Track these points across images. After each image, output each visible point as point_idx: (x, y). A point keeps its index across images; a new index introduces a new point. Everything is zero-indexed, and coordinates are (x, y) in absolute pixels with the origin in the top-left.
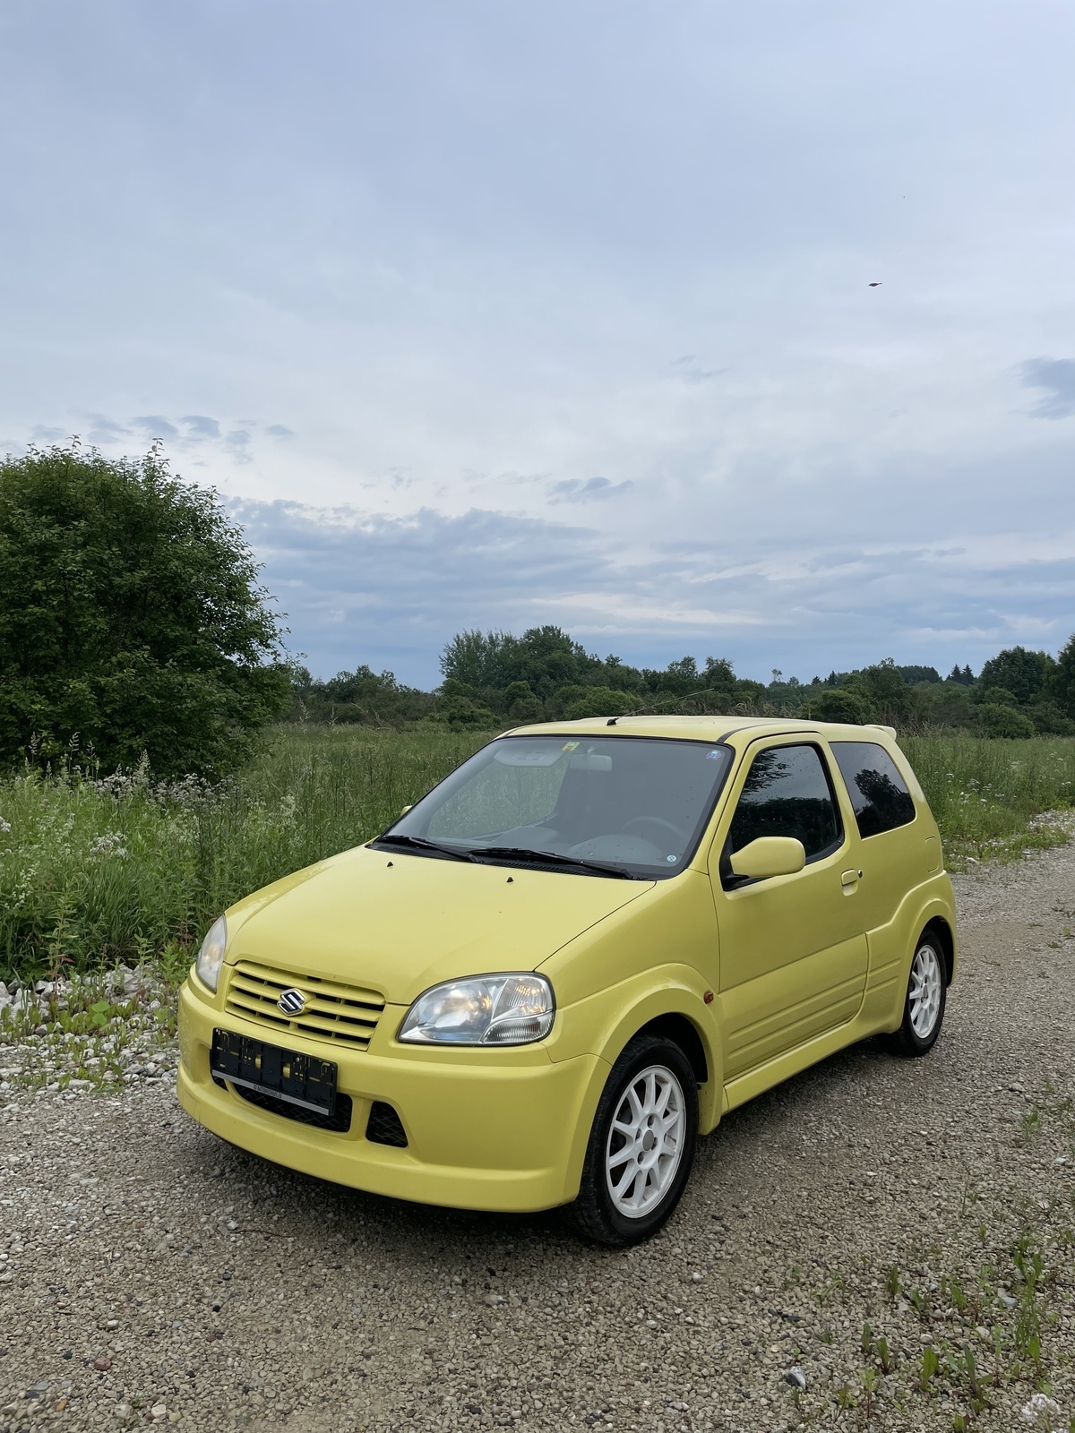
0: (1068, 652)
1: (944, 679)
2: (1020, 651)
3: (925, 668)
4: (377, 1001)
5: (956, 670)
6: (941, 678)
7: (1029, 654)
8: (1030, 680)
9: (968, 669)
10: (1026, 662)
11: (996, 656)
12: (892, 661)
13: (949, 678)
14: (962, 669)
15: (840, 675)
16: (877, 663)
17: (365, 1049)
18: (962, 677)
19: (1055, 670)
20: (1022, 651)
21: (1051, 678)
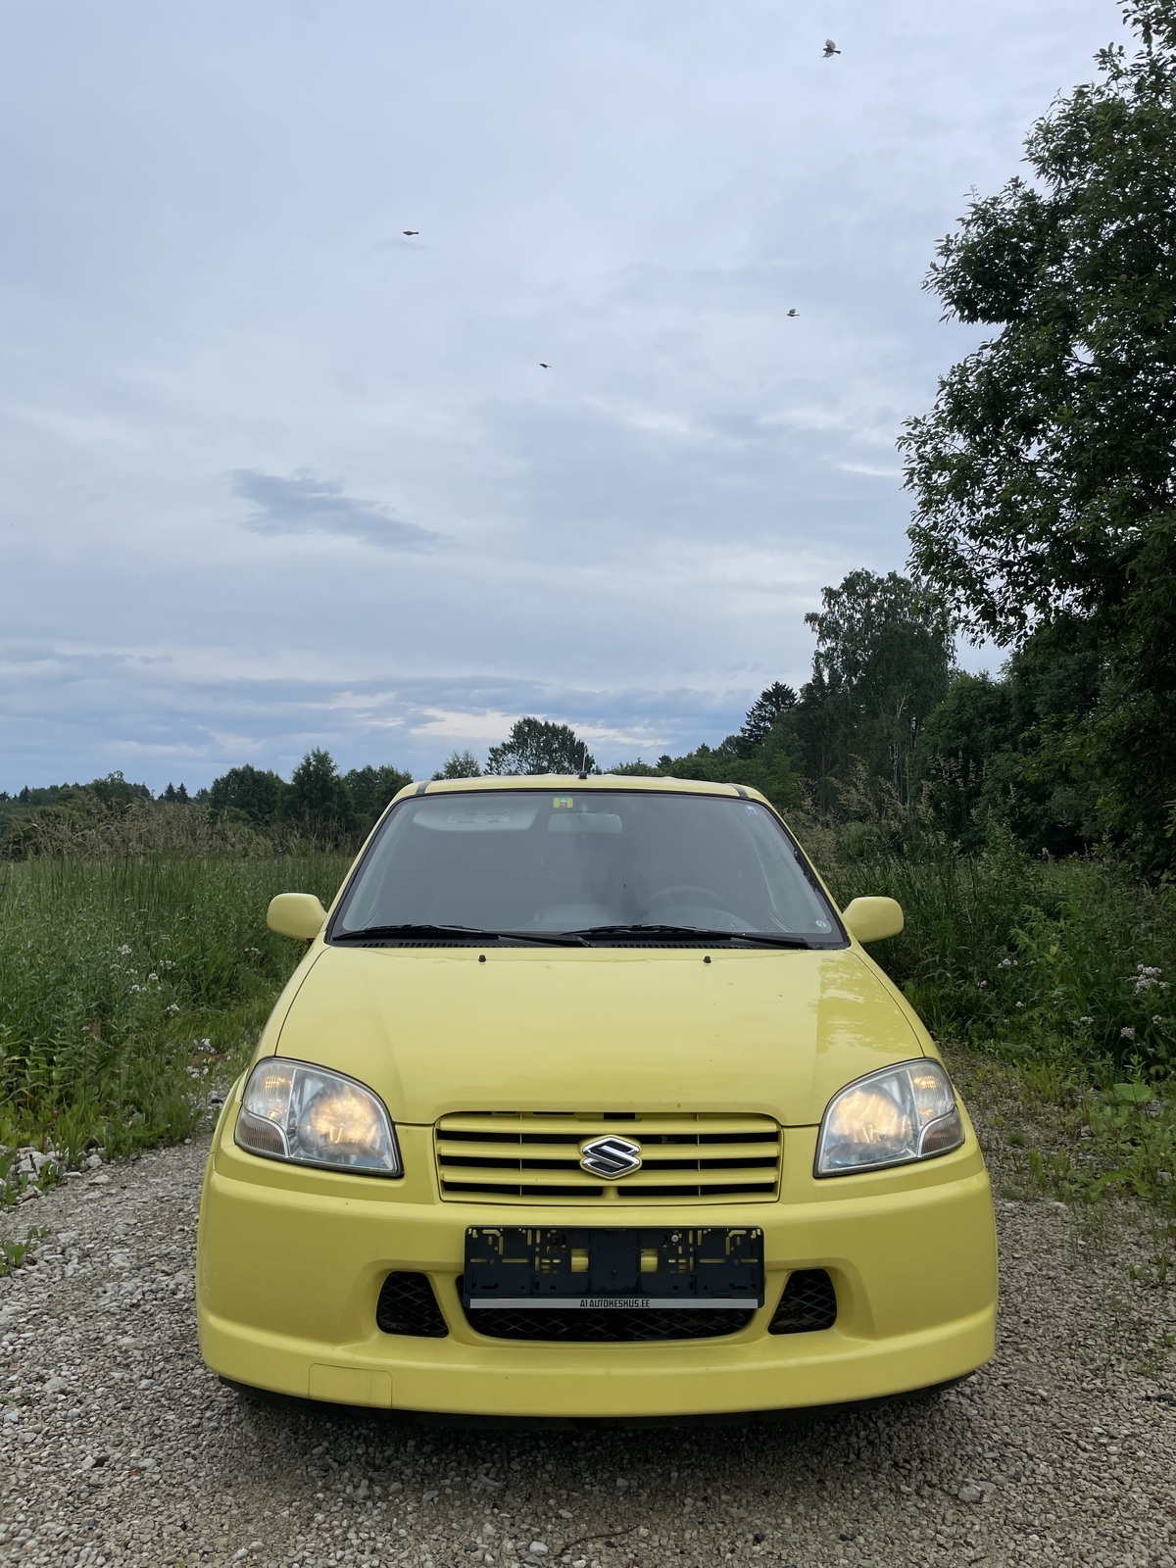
0: (301, 772)
1: (156, 798)
2: (249, 769)
3: (135, 785)
4: (771, 1128)
5: (170, 788)
6: (152, 797)
7: (259, 773)
8: (259, 800)
9: (182, 788)
10: (256, 781)
11: (225, 774)
12: (121, 774)
13: (161, 797)
14: (176, 789)
15: (35, 791)
16: (103, 776)
17: (775, 1199)
18: (176, 796)
19: (288, 789)
20: (252, 769)
21: (286, 798)
